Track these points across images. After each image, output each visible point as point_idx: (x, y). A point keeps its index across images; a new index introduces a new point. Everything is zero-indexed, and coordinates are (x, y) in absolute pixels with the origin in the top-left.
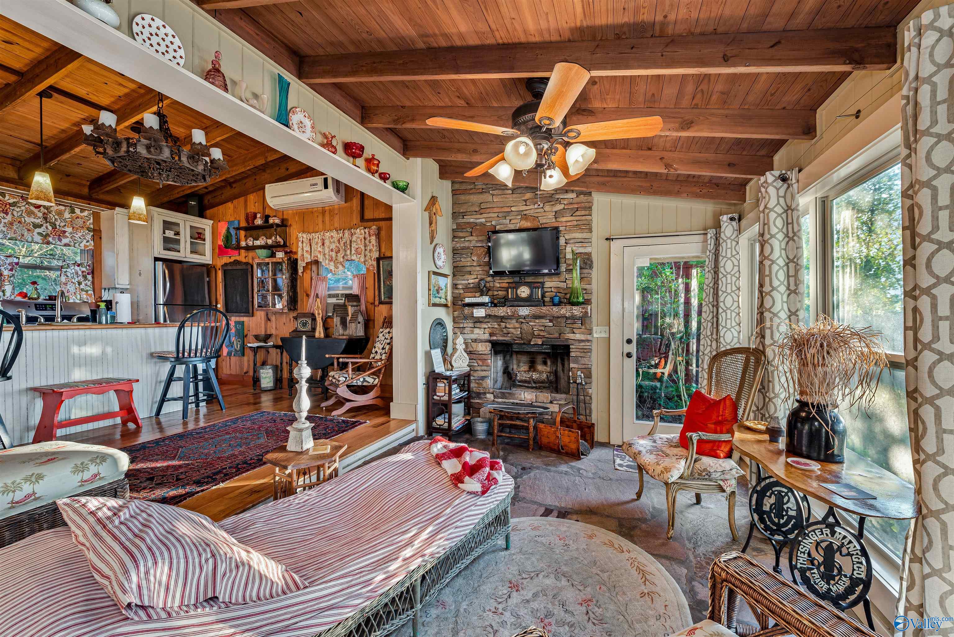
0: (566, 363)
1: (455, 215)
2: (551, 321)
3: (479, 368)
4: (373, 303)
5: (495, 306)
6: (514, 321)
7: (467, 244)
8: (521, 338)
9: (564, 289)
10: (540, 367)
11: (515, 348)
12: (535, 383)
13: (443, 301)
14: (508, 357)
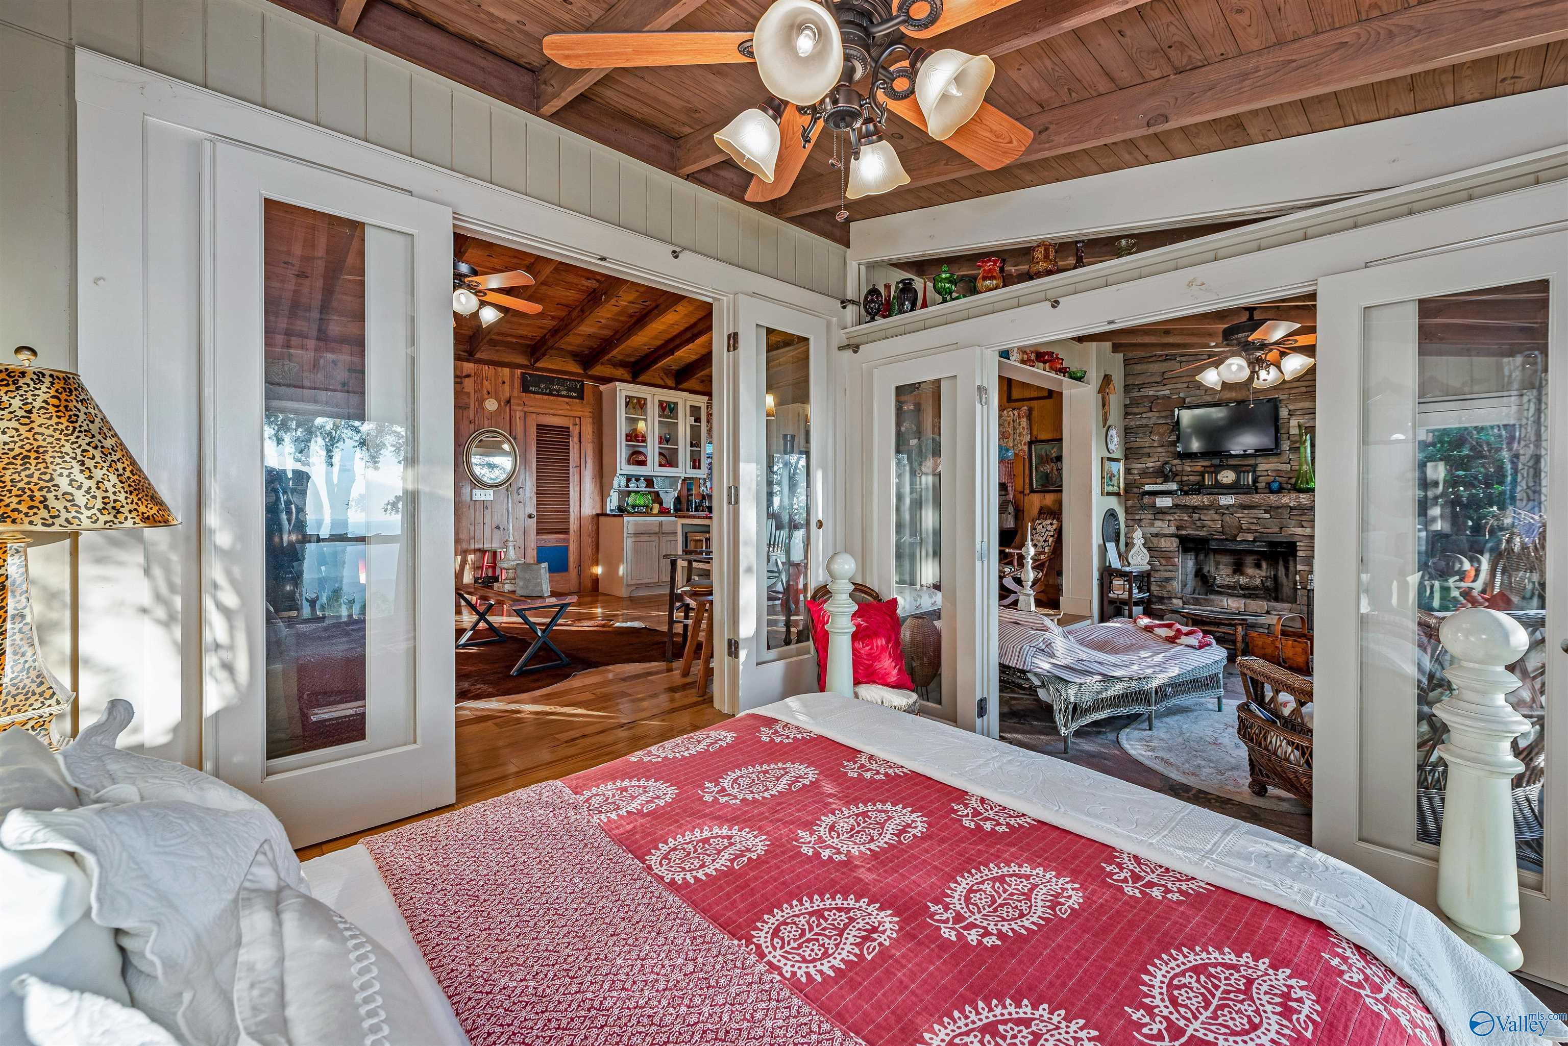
0: (1291, 564)
1: (1127, 388)
2: (1266, 512)
3: (1162, 568)
4: (1022, 492)
5: (1186, 493)
6: (1212, 512)
7: (1144, 422)
8: (1223, 533)
9: (1287, 472)
10: (1250, 571)
11: (1214, 545)
12: (1242, 589)
13: (1115, 489)
14: (1202, 557)
